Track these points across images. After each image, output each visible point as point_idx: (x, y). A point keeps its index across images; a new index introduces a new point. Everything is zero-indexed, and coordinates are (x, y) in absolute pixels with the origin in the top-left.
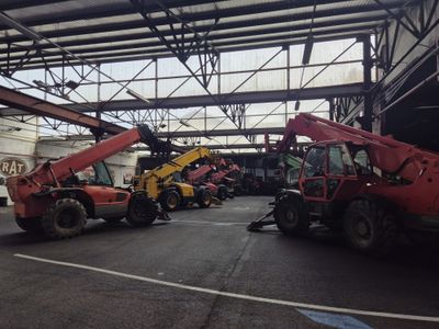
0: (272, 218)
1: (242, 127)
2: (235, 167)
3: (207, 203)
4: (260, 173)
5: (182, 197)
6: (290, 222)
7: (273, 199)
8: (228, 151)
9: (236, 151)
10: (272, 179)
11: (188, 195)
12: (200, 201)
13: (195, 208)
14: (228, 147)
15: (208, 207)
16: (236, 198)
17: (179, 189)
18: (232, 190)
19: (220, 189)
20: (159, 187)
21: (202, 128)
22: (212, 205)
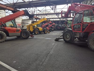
0: (62, 37)
1: (55, 12)
2: (54, 24)
3: (46, 32)
4: (60, 25)
5: (39, 31)
6: (67, 38)
7: (63, 31)
8: (52, 20)
9: (54, 20)
10: (63, 27)
11: (41, 30)
12: (44, 32)
13: (43, 34)
14: (52, 18)
15: (46, 33)
16: (54, 31)
17: (38, 29)
18: (53, 29)
19: (50, 29)
20: (33, 28)
21: (45, 13)
22: (47, 33)
